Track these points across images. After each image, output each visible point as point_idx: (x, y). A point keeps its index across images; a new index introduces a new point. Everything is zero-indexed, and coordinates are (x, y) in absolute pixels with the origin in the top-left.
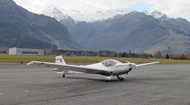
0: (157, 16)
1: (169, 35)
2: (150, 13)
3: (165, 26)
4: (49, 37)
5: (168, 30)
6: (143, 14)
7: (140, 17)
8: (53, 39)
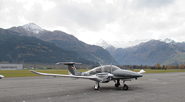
0: (168, 42)
1: (177, 53)
2: (163, 40)
3: (173, 48)
4: (98, 58)
5: (176, 50)
6: (159, 41)
7: (156, 43)
8: (100, 59)
